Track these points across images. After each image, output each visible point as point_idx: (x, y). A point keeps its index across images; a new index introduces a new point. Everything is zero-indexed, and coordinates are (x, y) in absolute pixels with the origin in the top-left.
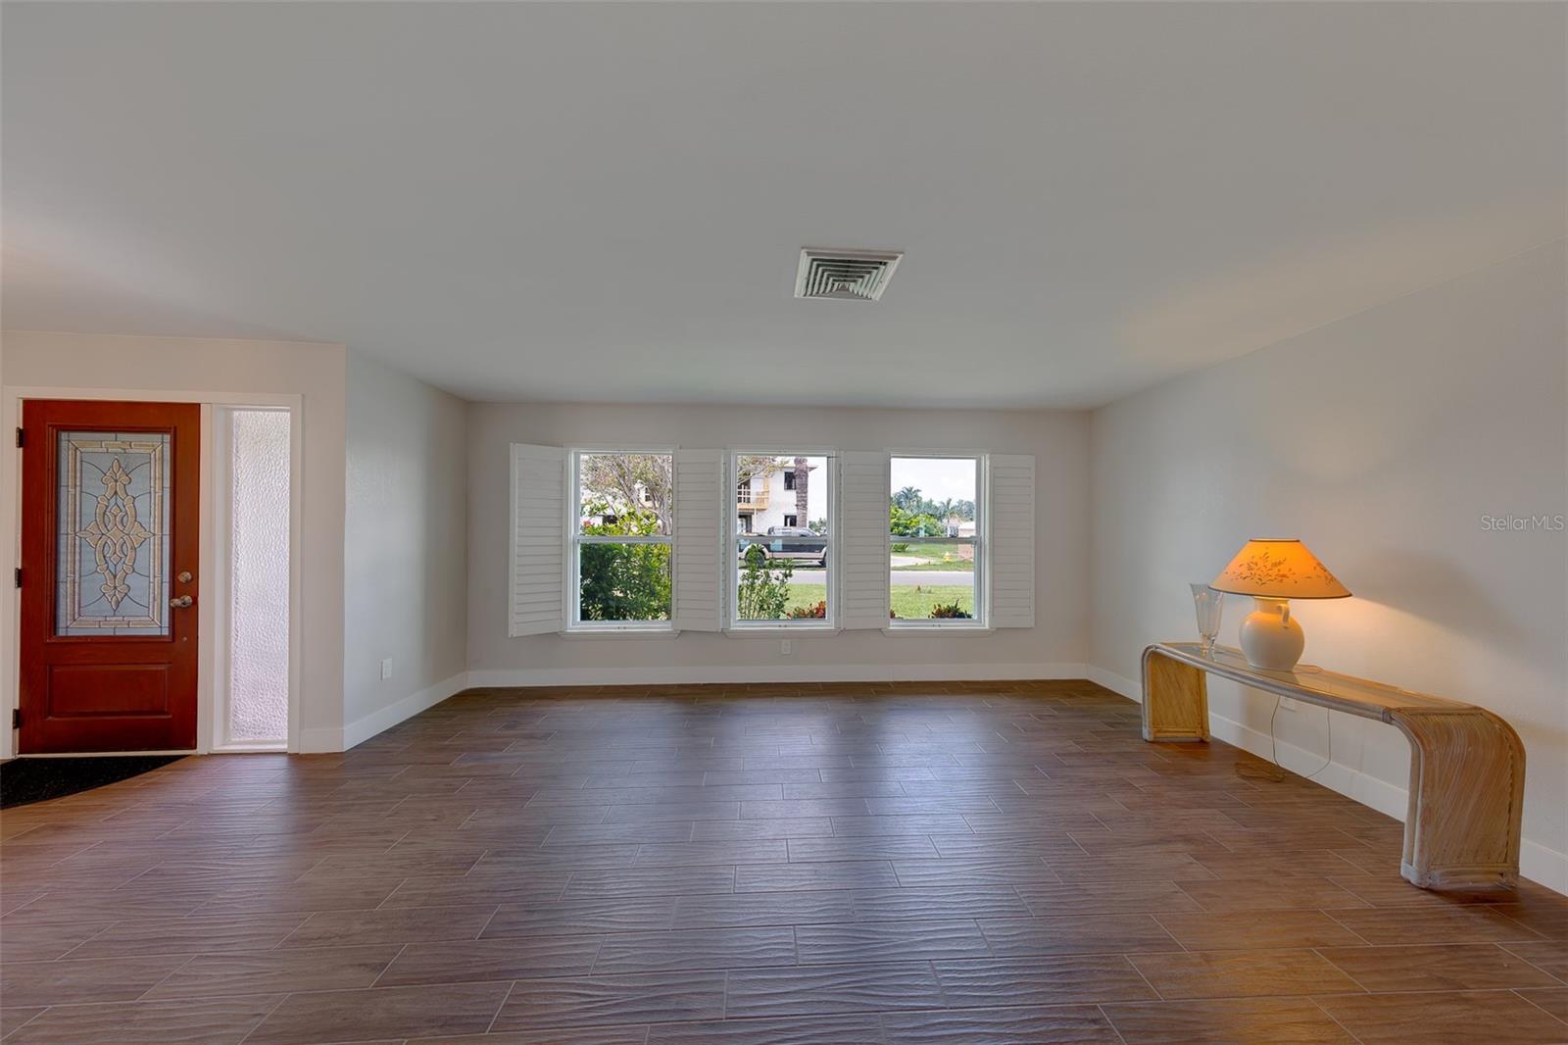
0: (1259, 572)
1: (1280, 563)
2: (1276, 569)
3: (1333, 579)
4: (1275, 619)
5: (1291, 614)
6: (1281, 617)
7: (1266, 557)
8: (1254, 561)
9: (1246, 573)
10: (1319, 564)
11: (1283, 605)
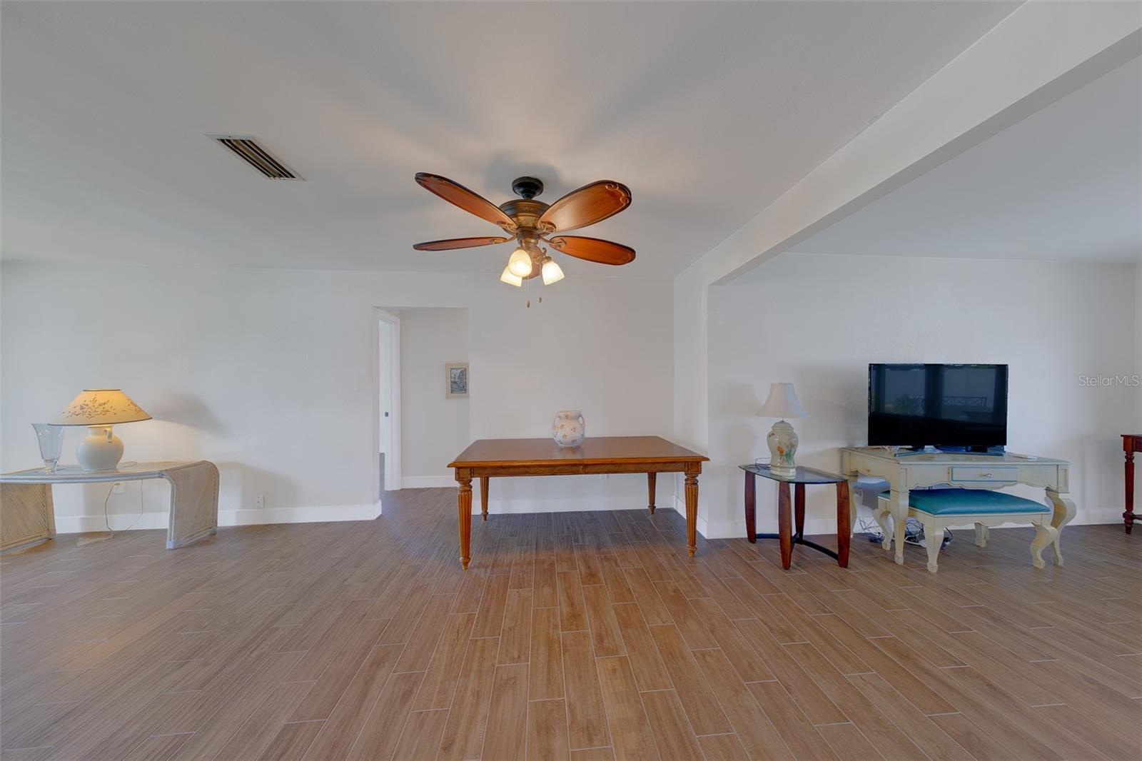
0: (89, 410)
1: (104, 404)
2: (101, 408)
3: (140, 410)
4: (102, 439)
5: (113, 434)
6: (107, 436)
7: (94, 400)
8: (86, 403)
9: (79, 411)
10: (132, 403)
11: (108, 429)
